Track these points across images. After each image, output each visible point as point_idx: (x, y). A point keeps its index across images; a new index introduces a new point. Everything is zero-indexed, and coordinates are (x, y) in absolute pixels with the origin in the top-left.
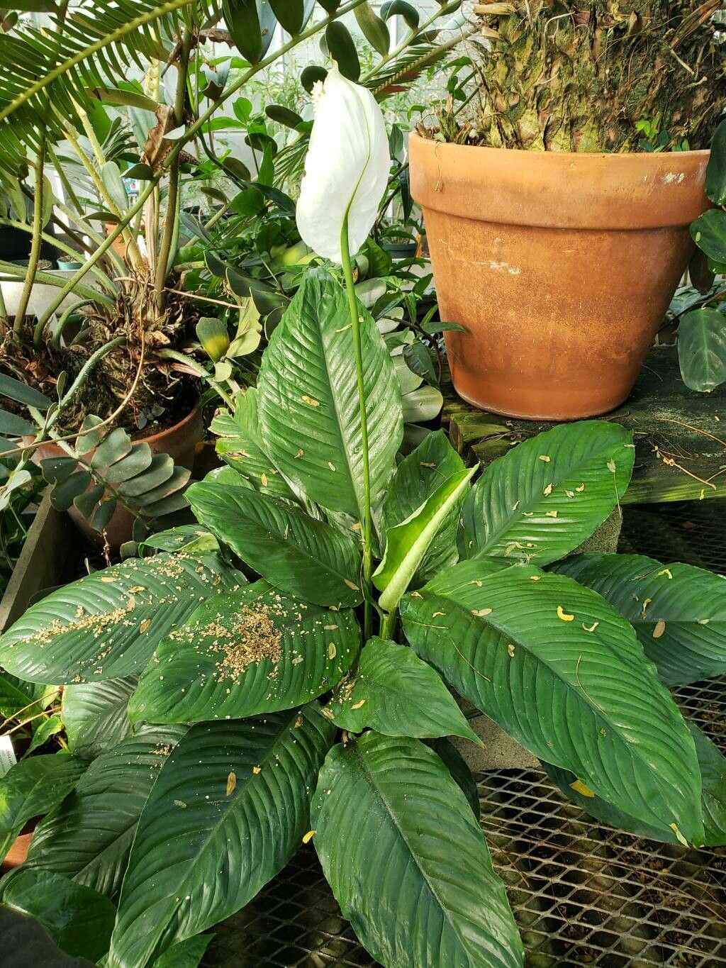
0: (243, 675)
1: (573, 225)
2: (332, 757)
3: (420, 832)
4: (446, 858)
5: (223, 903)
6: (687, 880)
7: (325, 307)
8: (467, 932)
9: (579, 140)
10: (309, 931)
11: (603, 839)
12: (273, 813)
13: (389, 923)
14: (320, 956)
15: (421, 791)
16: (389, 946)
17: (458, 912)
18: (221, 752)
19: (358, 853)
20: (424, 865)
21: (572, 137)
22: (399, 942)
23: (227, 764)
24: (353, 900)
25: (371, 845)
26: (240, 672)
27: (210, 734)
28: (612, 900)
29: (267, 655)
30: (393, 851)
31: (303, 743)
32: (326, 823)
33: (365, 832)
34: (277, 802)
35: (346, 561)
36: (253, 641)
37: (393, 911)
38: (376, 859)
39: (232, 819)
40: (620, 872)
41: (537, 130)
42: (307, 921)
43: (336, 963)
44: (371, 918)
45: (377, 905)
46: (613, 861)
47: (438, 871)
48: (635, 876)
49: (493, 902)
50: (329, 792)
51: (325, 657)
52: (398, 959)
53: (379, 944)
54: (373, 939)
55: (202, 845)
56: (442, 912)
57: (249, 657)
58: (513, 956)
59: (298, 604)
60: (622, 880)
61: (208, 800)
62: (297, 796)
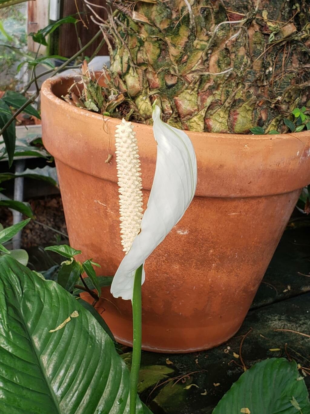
1: (244, 195)
7: (29, 305)
9: (236, 119)
21: (229, 117)
41: (196, 108)
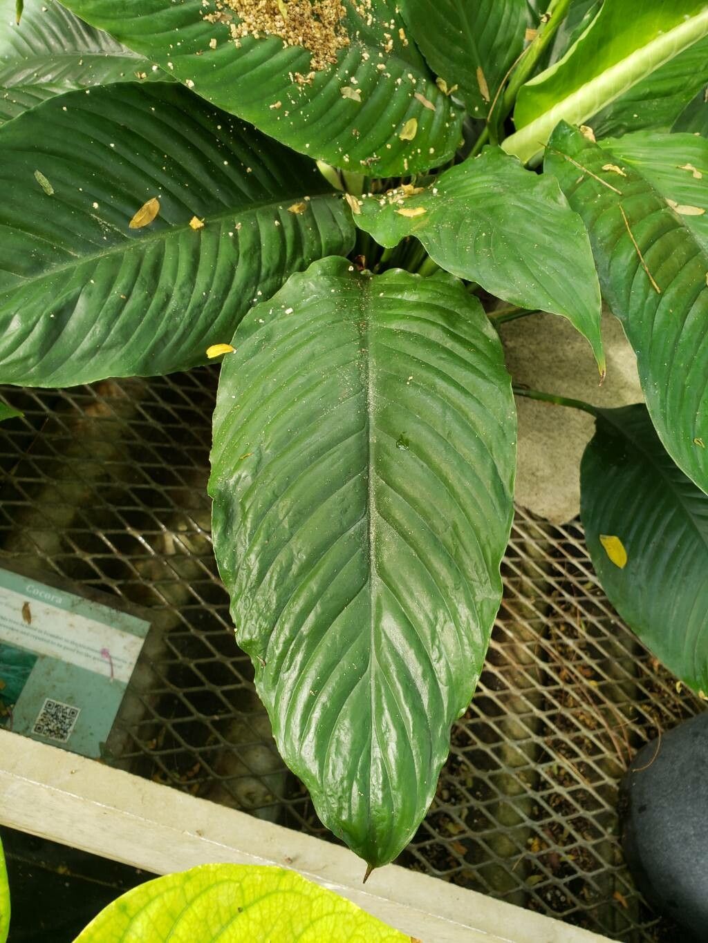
0: (253, 43)
2: (323, 269)
3: (402, 441)
4: (424, 503)
5: (31, 361)
6: (609, 704)
8: (390, 626)
10: (176, 509)
11: (547, 615)
12: (185, 290)
13: (274, 539)
14: (174, 542)
15: (441, 384)
16: (255, 572)
17: (394, 591)
18: (154, 156)
19: (284, 418)
20: (380, 493)
22: (272, 576)
23: (156, 184)
24: (236, 476)
25: (311, 419)
26: (250, 32)
27: (151, 118)
28: (520, 677)
29: (308, 45)
30: (341, 446)
31: (289, 233)
32: (257, 350)
33: (313, 394)
34: (201, 280)
35: (499, 39)
36: (297, 9)
37: (291, 527)
38: (308, 441)
39: (117, 260)
40: (544, 656)
42: (181, 500)
43: (188, 558)
44: (250, 516)
45: (270, 504)
46: (545, 643)
47: (398, 515)
48: (558, 670)
49: (464, 612)
50: (289, 311)
51: (393, 131)
52: (258, 597)
53: (240, 559)
54: (235, 547)
55: (49, 267)
56: (365, 575)
57: (278, 24)
58: (446, 705)
59: (398, 26)
60: (543, 665)
61: (95, 211)
62: (237, 292)
